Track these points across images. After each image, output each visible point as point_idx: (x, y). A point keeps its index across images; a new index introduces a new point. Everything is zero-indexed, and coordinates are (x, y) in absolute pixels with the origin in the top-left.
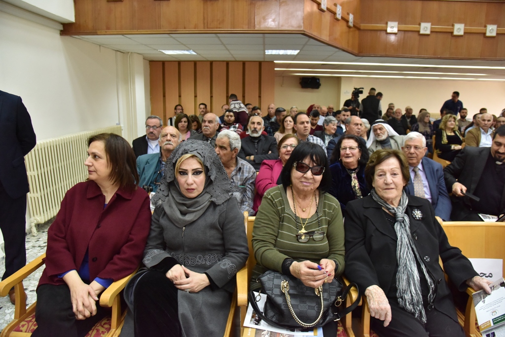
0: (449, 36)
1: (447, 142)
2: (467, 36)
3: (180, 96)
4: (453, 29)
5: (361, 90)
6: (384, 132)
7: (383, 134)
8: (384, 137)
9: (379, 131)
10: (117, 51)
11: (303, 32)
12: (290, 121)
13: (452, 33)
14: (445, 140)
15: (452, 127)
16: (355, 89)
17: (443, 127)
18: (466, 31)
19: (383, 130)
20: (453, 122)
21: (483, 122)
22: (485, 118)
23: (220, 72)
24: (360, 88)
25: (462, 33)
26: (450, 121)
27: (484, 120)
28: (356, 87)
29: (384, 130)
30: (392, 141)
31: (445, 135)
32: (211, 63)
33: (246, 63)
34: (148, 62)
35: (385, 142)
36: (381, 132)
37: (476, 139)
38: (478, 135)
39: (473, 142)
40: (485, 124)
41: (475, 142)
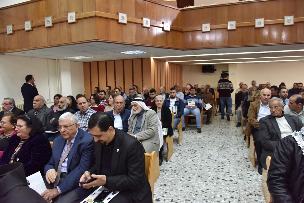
3: (99, 82)
8: (137, 112)
10: (48, 59)
12: (111, 99)
13: (254, 26)
18: (266, 24)
21: (264, 97)
22: (265, 93)
27: (265, 95)
29: (138, 106)
32: (114, 61)
33: (134, 60)
34: (82, 63)
35: (139, 115)
36: (136, 108)
37: (254, 110)
38: (256, 107)
39: (252, 113)
40: (265, 98)
41: (254, 113)
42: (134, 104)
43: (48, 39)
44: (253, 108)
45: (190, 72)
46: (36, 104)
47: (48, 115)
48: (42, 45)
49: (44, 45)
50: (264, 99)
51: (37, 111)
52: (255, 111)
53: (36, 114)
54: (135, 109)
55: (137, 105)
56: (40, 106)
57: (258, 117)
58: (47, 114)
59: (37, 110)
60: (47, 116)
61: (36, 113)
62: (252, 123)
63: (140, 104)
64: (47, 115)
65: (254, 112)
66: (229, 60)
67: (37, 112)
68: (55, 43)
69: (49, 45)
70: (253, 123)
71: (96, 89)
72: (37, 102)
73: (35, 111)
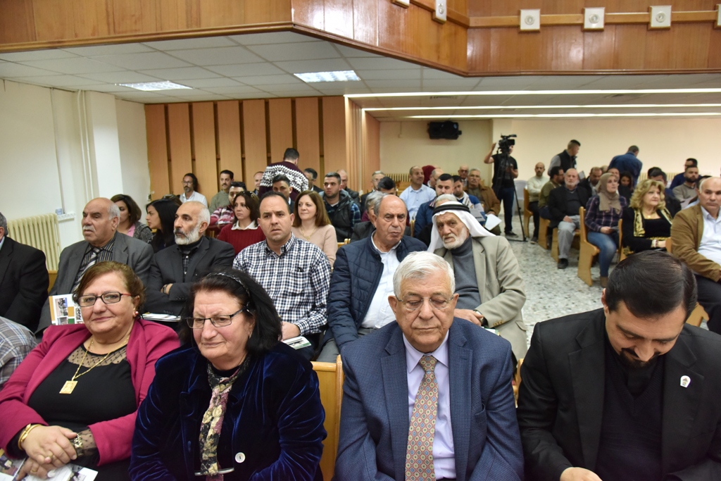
0: (643, 30)
1: (643, 232)
2: (677, 29)
3: (193, 160)
4: (649, 16)
5: (511, 138)
6: (459, 230)
7: (458, 233)
8: (458, 241)
9: (447, 229)
10: (54, 88)
11: (290, 26)
12: (307, 205)
13: (648, 24)
14: (640, 230)
15: (655, 203)
16: (502, 137)
17: (638, 204)
18: (676, 20)
19: (457, 226)
20: (657, 195)
21: (707, 196)
22: (711, 188)
23: (254, 118)
24: (510, 136)
25: (667, 23)
26: (652, 193)
27: (709, 192)
28: (504, 135)
29: (459, 225)
30: (476, 249)
31: (640, 219)
32: (241, 103)
33: (297, 101)
34: (142, 106)
35: (461, 250)
36: (453, 229)
37: (692, 230)
38: (696, 222)
39: (686, 238)
40: (711, 200)
41: (690, 237)
42: (449, 218)
43: (108, 16)
44: (686, 225)
45: (399, 137)
46: (92, 227)
47: (139, 261)
48: (86, 34)
49: (93, 34)
50: (709, 201)
51: (98, 251)
52: (693, 233)
53: (96, 258)
54: (452, 232)
55: (458, 221)
56: (105, 232)
57: (700, 248)
58: (136, 258)
59: (98, 248)
60: (136, 266)
61: (94, 255)
62: (691, 262)
63: (463, 218)
64: (135, 263)
65: (692, 236)
66: (514, 109)
67: (97, 254)
68: (136, 31)
69: (113, 35)
70: (693, 261)
71: (188, 179)
72: (94, 222)
73: (92, 251)
